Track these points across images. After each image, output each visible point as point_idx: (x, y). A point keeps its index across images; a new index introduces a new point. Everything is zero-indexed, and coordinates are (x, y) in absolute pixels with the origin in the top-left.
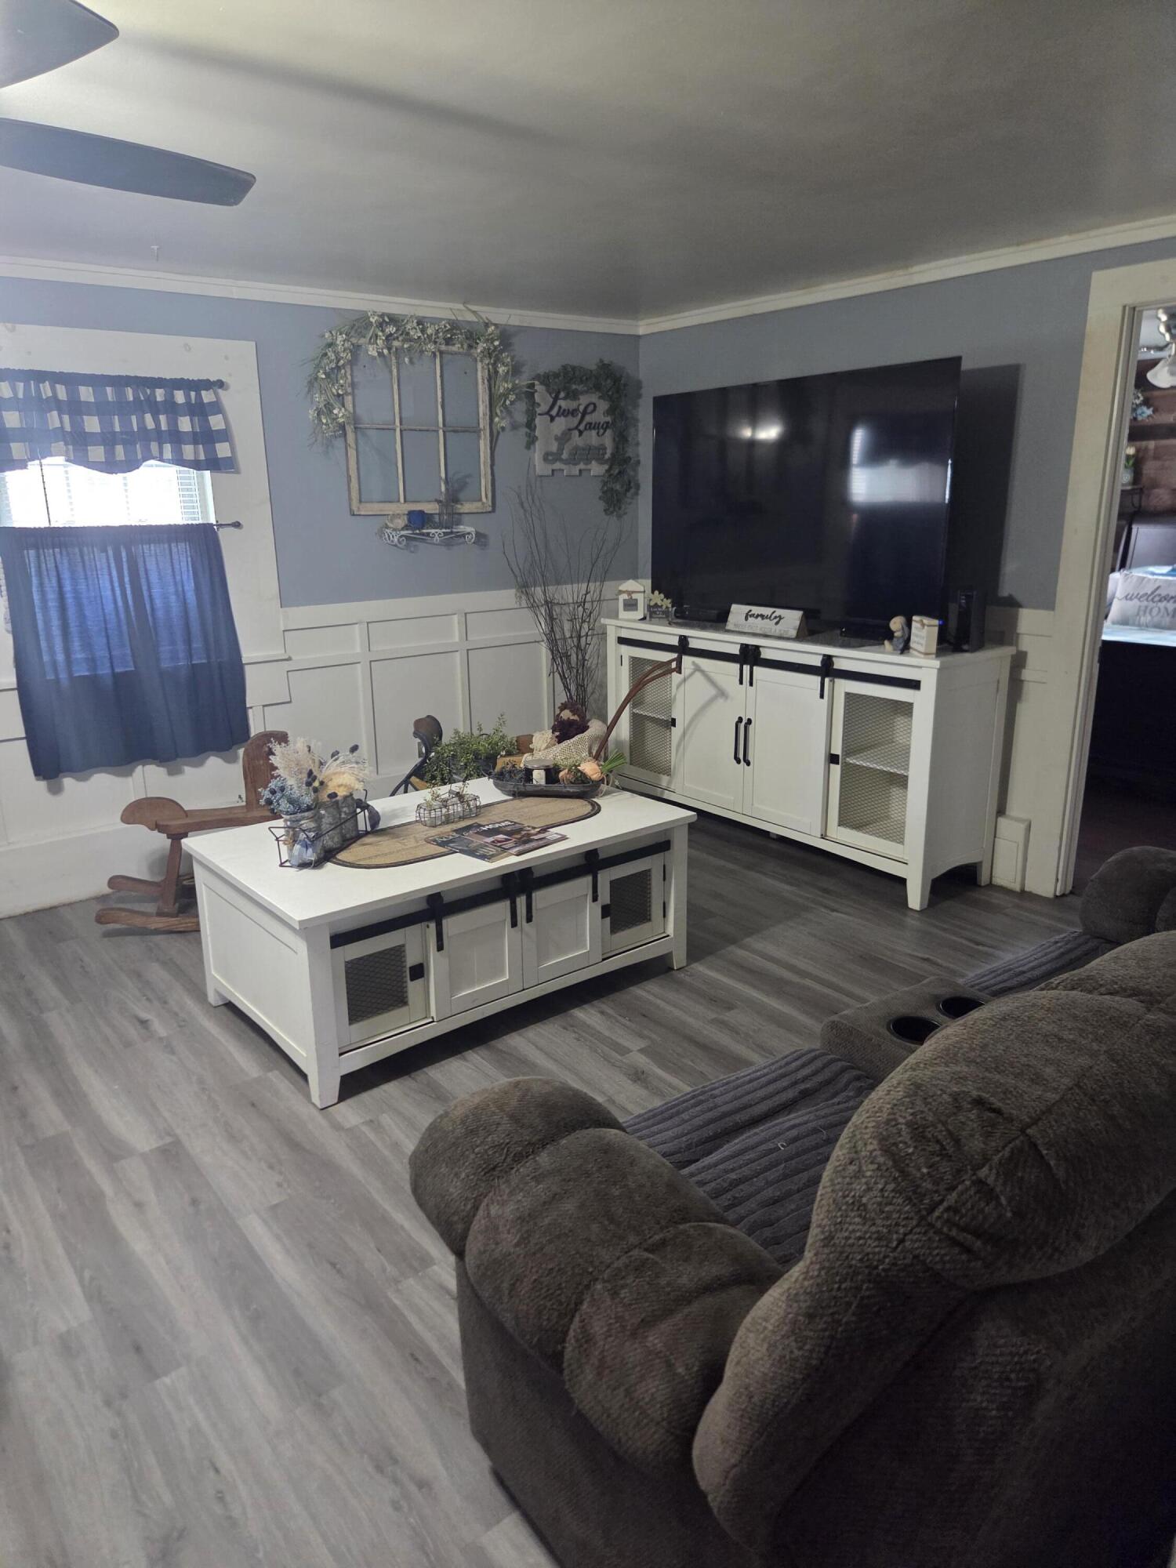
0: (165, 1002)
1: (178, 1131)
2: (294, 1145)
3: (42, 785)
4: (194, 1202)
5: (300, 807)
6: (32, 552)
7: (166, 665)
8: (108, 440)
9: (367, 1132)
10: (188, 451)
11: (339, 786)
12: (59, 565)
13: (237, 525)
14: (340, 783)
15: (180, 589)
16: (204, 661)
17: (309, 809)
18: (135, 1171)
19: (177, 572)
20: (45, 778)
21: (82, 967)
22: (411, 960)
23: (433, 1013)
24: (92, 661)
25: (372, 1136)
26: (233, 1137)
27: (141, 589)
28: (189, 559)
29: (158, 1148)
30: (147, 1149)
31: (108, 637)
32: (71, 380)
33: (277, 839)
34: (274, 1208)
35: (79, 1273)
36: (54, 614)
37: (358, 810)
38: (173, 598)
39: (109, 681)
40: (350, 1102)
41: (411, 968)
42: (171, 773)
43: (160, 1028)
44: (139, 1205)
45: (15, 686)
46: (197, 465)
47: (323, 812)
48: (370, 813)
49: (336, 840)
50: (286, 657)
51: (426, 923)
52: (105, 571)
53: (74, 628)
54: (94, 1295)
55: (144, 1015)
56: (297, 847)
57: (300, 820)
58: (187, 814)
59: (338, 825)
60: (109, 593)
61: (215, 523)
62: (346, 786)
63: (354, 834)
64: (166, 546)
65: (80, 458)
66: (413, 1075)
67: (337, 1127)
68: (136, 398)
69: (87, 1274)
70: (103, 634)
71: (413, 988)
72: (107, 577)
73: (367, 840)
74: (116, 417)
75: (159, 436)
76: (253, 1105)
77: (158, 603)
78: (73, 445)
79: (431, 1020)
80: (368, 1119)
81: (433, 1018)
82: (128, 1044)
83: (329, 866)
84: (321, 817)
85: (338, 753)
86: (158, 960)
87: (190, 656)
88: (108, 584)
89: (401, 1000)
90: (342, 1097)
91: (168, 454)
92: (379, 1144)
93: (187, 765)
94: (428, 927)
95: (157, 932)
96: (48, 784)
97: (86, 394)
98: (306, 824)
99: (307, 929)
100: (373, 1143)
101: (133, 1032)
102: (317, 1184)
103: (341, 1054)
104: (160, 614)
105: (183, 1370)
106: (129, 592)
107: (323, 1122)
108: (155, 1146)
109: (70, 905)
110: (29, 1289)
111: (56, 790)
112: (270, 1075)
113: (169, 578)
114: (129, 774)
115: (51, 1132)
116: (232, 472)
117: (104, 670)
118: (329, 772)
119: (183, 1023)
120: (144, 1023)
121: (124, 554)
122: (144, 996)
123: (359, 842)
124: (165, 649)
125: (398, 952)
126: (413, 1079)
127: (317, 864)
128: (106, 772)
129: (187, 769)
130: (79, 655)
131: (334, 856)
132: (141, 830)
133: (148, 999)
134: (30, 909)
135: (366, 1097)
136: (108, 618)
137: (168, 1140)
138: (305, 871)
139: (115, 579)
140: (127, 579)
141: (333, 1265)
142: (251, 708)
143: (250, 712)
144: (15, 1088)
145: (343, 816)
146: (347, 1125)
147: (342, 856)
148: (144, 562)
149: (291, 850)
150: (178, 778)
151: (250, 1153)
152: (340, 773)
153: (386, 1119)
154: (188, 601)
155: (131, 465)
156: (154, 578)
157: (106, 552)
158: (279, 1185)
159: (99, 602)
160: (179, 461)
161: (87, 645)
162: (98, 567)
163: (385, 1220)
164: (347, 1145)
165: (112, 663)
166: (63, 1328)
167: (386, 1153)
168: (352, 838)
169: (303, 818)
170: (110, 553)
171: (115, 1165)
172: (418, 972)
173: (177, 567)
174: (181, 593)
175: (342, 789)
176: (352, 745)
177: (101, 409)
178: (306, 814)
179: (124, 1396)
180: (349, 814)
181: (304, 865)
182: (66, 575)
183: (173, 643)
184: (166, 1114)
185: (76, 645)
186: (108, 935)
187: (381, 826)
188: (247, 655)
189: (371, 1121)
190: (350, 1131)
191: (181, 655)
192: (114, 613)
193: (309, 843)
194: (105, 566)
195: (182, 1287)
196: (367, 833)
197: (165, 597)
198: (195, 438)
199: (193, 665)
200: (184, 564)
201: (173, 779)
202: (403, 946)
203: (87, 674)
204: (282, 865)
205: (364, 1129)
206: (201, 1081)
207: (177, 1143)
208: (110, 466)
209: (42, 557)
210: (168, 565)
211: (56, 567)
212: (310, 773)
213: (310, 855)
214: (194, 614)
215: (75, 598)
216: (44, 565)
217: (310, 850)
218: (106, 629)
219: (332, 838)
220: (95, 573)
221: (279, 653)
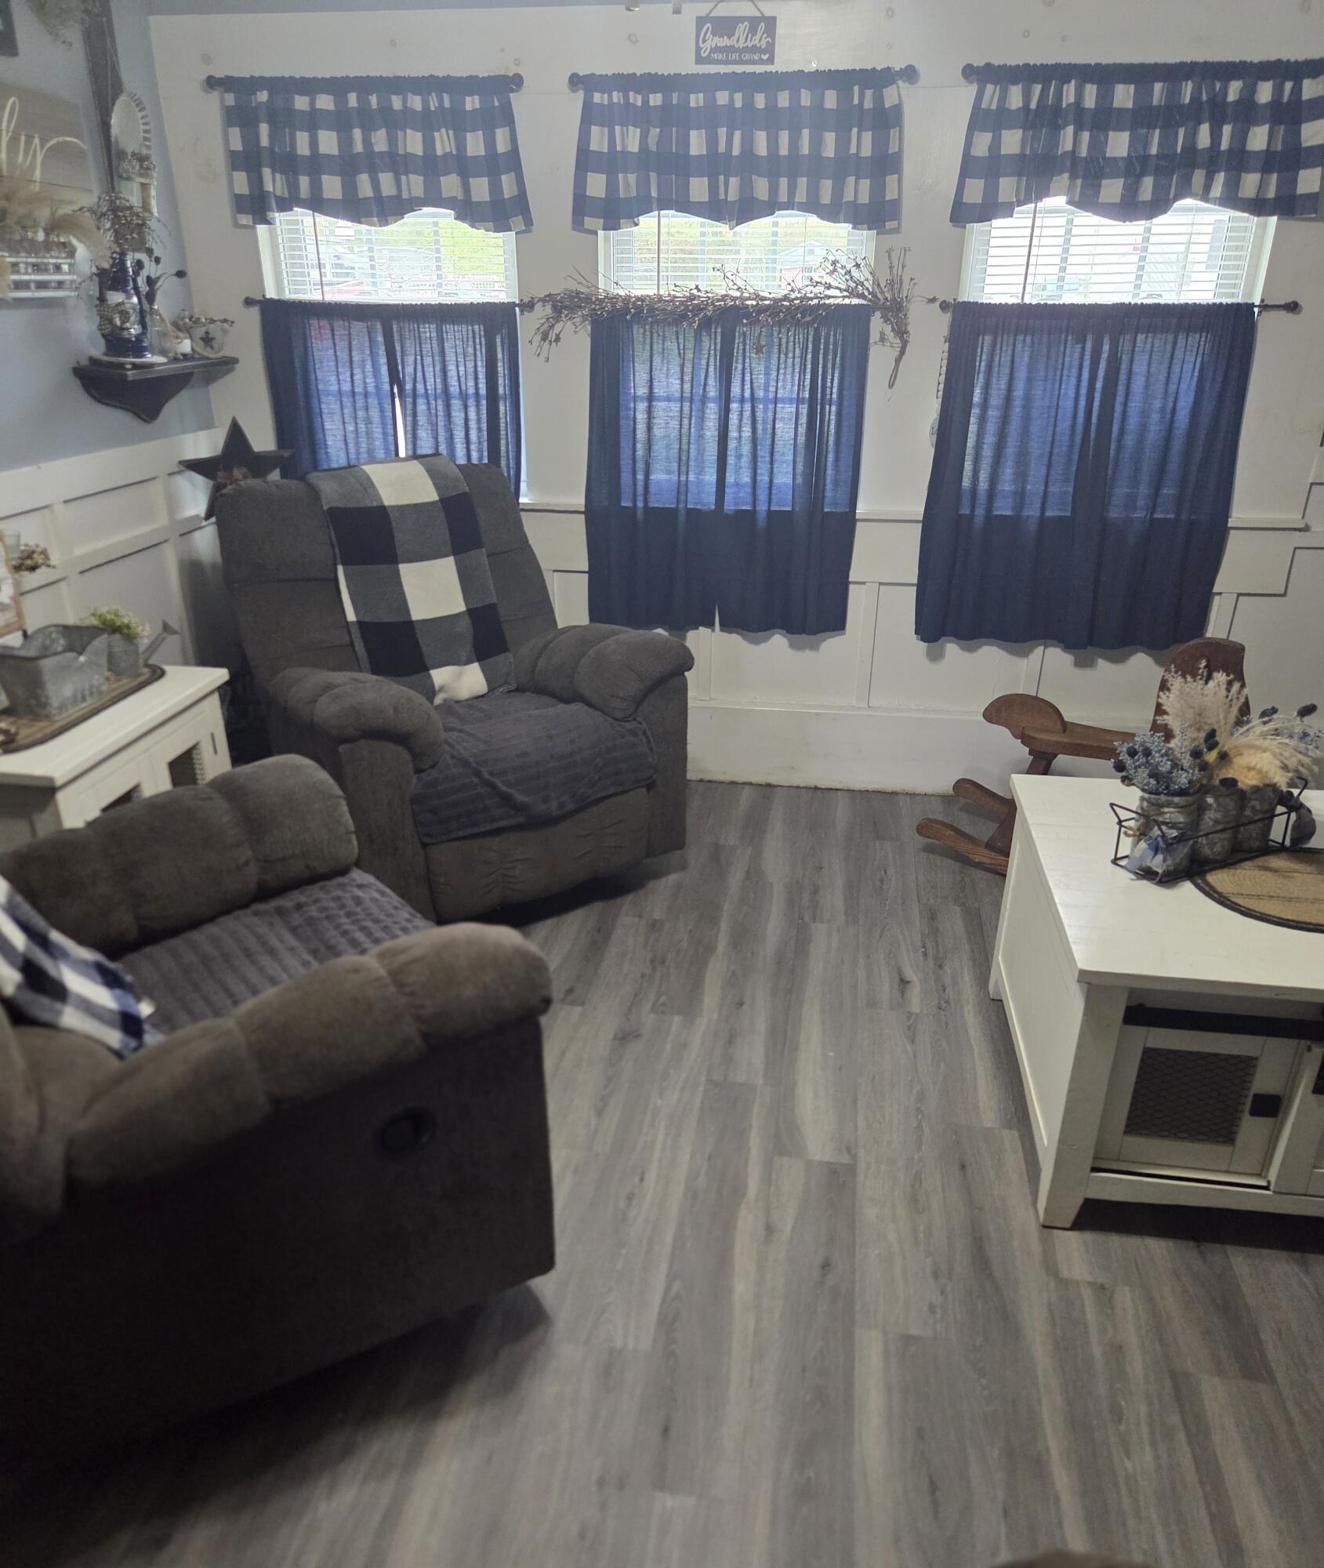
0: (941, 967)
1: (861, 1153)
2: (980, 1260)
3: (923, 646)
4: (826, 1265)
5: (1167, 788)
6: (988, 339)
7: (1114, 513)
8: (1135, 167)
9: (1087, 1303)
10: (1250, 183)
11: (1250, 769)
12: (1017, 359)
13: (1293, 307)
14: (1253, 764)
15: (1170, 405)
16: (1171, 516)
17: (1182, 793)
18: (792, 1178)
19: (1174, 378)
20: (923, 640)
21: (881, 880)
22: (1264, 1082)
23: (1273, 1174)
24: (1020, 497)
25: (1091, 1313)
26: (915, 1202)
27: (1114, 400)
28: (1199, 360)
29: (829, 1164)
30: (817, 1158)
31: (1049, 466)
32: (1106, 75)
33: (1120, 822)
34: (907, 1340)
35: (672, 1277)
36: (991, 428)
37: (1280, 809)
38: (1155, 417)
39: (1032, 527)
40: (1089, 1236)
41: (1256, 1097)
42: (1079, 664)
43: (916, 1000)
44: (769, 1229)
45: (921, 518)
46: (1258, 206)
47: (1210, 800)
48: (1299, 818)
49: (1218, 848)
50: (1302, 525)
51: (1309, 1043)
52: (1075, 371)
53: (1011, 450)
54: (668, 1322)
55: (910, 974)
56: (1143, 845)
57: (1162, 806)
58: (1065, 726)
59: (1236, 825)
60: (1070, 403)
61: (1257, 303)
62: (1260, 772)
63: (1256, 844)
64: (1170, 337)
65: (1087, 200)
66: (1205, 1246)
67: (1050, 1266)
68: (1196, 98)
69: (676, 1286)
70: (1045, 461)
71: (1251, 1127)
72: (1073, 380)
73: (1275, 862)
74: (1157, 131)
75: (1212, 161)
76: (963, 1167)
77: (1133, 422)
78: (1085, 177)
79: (1264, 1183)
80: (1100, 1280)
81: (1269, 1182)
82: (872, 1003)
83: (1187, 888)
84: (1202, 809)
85: (1274, 711)
86: (963, 904)
87: (1153, 506)
88: (1071, 393)
89: (1225, 1134)
90: (1079, 1224)
91: (1217, 190)
92: (1094, 1334)
93: (1103, 657)
94: (1309, 1049)
95: (980, 866)
96: (928, 649)
97: (1124, 96)
98: (1171, 814)
99: (1095, 985)
100: (1086, 1326)
101: (886, 988)
102: (979, 1341)
103: (1095, 1169)
104: (1130, 440)
105: (691, 1501)
106: (1096, 403)
107: (1036, 1248)
108: (827, 1158)
109: (912, 795)
110: (619, 1266)
111: (935, 656)
112: (1006, 1133)
113: (1159, 388)
114: (1025, 654)
115: (741, 1078)
116: (1313, 220)
117: (1032, 512)
118: (1243, 740)
119: (944, 1005)
120: (904, 983)
121: (1106, 348)
122: (924, 947)
123: (1260, 861)
124: (1121, 491)
125: (1247, 1065)
126: (1202, 1253)
127: (1169, 879)
128: (999, 646)
129: (1101, 663)
130: (1006, 485)
131: (1202, 874)
132: (1002, 733)
133: (925, 954)
134: (870, 787)
135: (1117, 1243)
136: (1058, 437)
137: (845, 1159)
138: (1146, 885)
139: (1085, 383)
140: (1099, 385)
141: (933, 1488)
142: (1220, 594)
143: (1216, 600)
144: (742, 1004)
145: (1248, 812)
146: (1065, 1273)
147: (1217, 879)
148: (1132, 361)
149: (1135, 844)
150: (1088, 673)
151: (922, 1235)
152: (1256, 748)
153: (1125, 1297)
154: (1177, 425)
155: (1159, 205)
156: (1138, 385)
157: (1084, 342)
158: (932, 1309)
159: (1053, 414)
160: (1232, 200)
161: (1021, 475)
162: (1067, 364)
163: (1039, 1466)
164: (1049, 1304)
165: (1044, 504)
166: (619, 1344)
167: (1097, 1351)
168: (1251, 851)
169: (1169, 804)
170: (1089, 345)
171: (776, 1158)
172: (1270, 1106)
173: (1176, 369)
174: (1168, 411)
175: (1252, 774)
176: (1307, 702)
177: (1141, 118)
178: (1177, 799)
179: (621, 1486)
180: (1261, 811)
181: (1147, 874)
182: (1021, 374)
183: (1135, 482)
184: (861, 1123)
185: (1008, 472)
186: (928, 849)
187: (1315, 843)
188: (1239, 514)
189: (1102, 1287)
190: (1064, 1283)
191: (1141, 503)
192: (1068, 432)
193: (1162, 844)
194: (1076, 363)
195: (751, 1379)
196: (1281, 849)
197: (1145, 414)
198: (1268, 162)
199: (1152, 520)
200: (1188, 367)
201: (1079, 672)
202: (1256, 1059)
203: (1009, 513)
204: (1115, 861)
205: (1087, 1294)
206: (921, 1097)
207: (851, 1169)
208: (1130, 208)
209: (999, 346)
210: (1164, 368)
211: (1012, 361)
212: (1212, 734)
213: (1158, 863)
214: (1177, 445)
215: (1024, 407)
216: (997, 359)
217: (1160, 857)
218: (1051, 454)
219: (1212, 844)
220: (1059, 373)
221: (1294, 518)
